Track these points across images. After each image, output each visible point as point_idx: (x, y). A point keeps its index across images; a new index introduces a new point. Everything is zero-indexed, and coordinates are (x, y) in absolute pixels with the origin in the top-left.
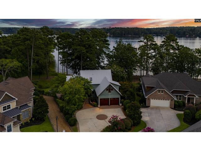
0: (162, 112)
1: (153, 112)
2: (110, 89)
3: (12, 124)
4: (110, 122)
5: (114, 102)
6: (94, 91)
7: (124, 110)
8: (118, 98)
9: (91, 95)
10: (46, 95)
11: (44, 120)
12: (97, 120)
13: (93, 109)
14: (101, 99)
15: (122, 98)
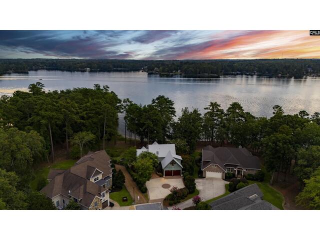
0: (215, 182)
1: (207, 182)
2: (173, 163)
3: (105, 192)
4: (171, 191)
5: (176, 174)
6: (160, 163)
7: (184, 180)
8: (180, 170)
9: (157, 167)
10: (118, 164)
11: (122, 188)
12: (162, 188)
13: (159, 179)
14: (166, 171)
15: (183, 169)
